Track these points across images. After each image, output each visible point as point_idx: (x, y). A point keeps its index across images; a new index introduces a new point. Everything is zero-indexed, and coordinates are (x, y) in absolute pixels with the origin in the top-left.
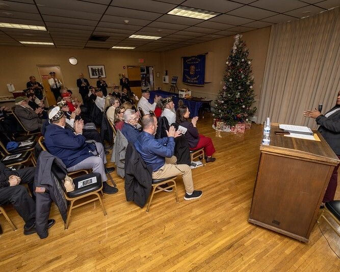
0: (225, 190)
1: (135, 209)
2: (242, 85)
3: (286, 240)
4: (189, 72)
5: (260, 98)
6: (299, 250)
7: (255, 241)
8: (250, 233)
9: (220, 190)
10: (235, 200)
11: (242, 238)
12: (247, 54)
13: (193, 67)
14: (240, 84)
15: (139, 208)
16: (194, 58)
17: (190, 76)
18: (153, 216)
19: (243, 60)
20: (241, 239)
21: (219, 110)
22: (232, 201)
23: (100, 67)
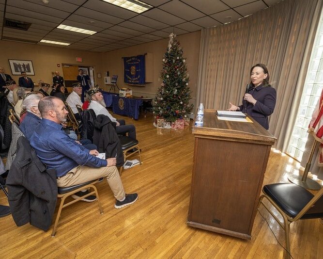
0: (162, 190)
1: (35, 235)
2: (179, 82)
3: (228, 240)
4: (130, 72)
5: (196, 96)
6: (242, 250)
7: (195, 250)
8: (188, 240)
9: (157, 190)
10: (173, 199)
11: (180, 248)
12: (181, 52)
13: (133, 68)
14: (176, 81)
15: (41, 232)
16: (133, 59)
17: (131, 76)
18: (60, 240)
19: (178, 58)
20: (179, 250)
21: (158, 107)
22: (170, 202)
23: (26, 63)
